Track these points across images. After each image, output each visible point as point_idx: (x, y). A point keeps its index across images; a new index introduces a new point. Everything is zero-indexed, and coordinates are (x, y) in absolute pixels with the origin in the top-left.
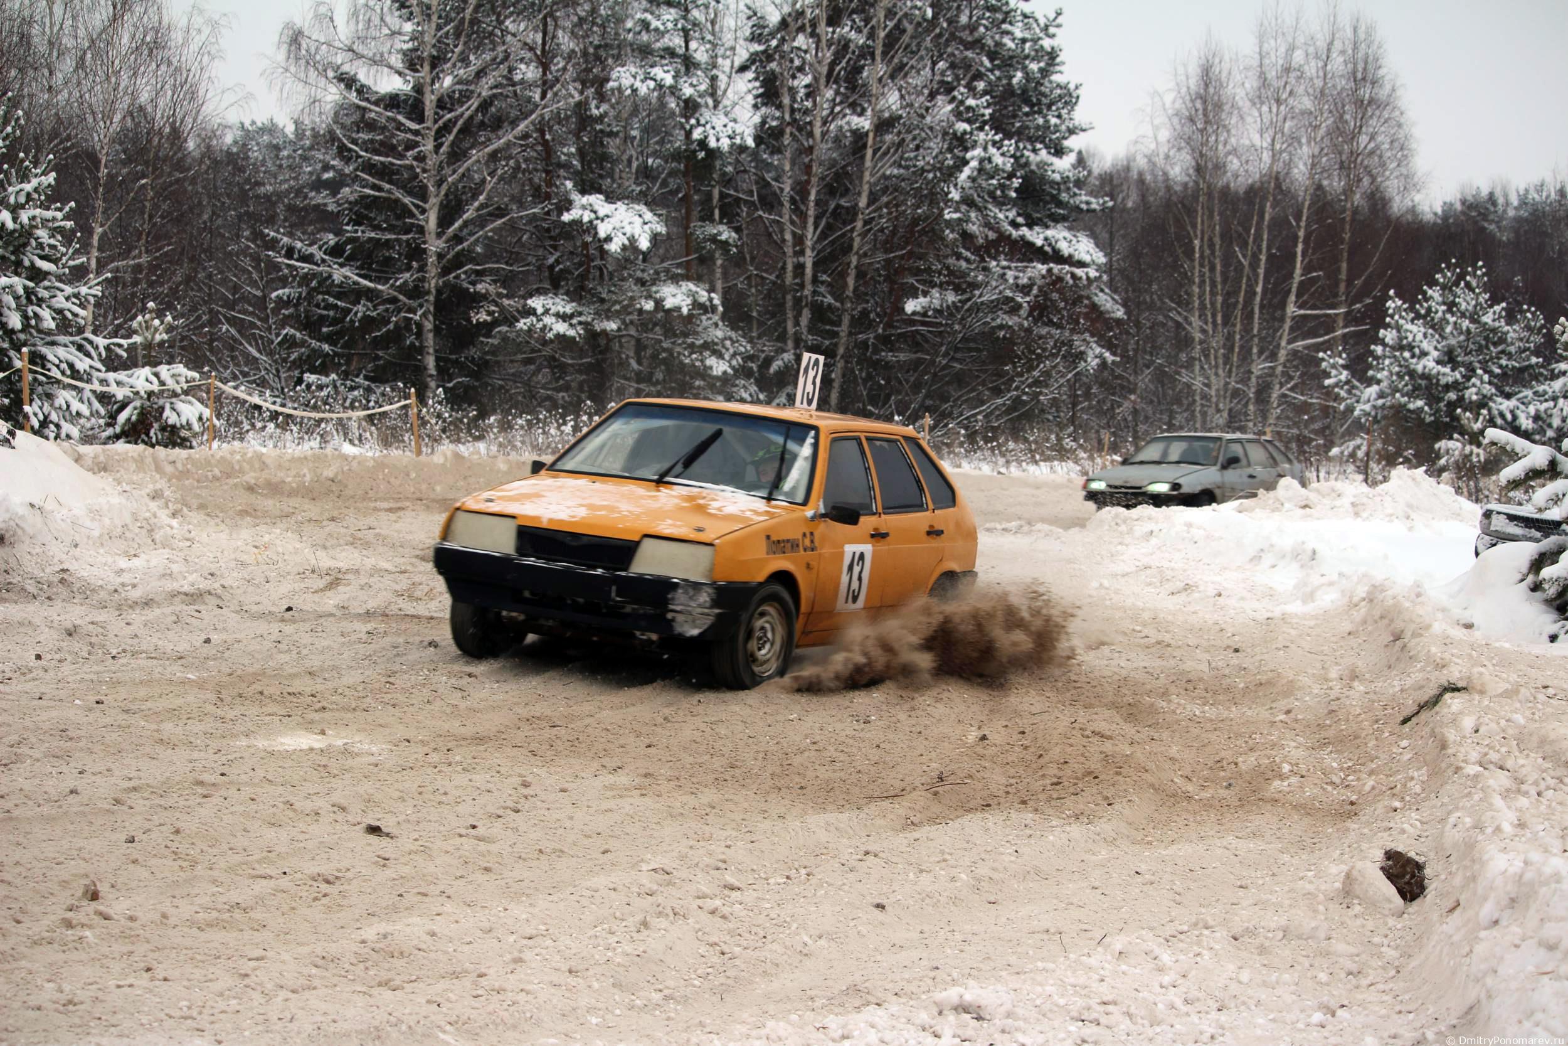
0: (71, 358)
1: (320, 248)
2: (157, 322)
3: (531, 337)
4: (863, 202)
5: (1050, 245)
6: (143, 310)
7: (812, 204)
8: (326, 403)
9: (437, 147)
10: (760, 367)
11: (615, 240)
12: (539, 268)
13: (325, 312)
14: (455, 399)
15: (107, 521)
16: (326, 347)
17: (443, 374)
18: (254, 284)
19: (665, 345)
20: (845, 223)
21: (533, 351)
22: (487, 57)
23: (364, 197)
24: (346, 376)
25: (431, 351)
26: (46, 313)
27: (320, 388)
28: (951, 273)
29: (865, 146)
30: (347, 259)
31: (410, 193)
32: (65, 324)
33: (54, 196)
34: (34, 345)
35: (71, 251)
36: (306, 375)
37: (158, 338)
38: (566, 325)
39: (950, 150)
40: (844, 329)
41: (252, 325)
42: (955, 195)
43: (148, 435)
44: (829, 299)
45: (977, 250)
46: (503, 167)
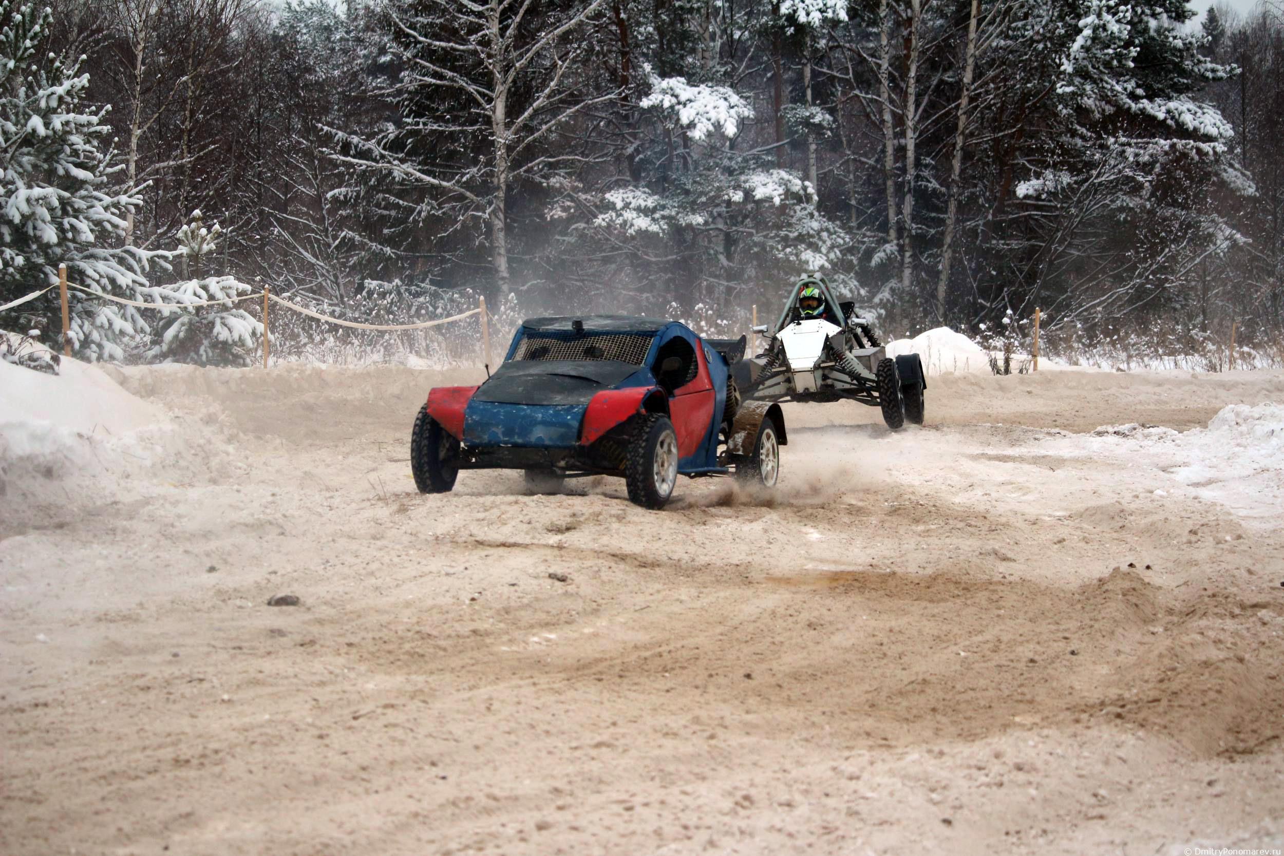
0: (112, 272)
1: (379, 143)
2: (203, 231)
3: (610, 233)
4: (968, 77)
5: (1173, 118)
6: (189, 218)
7: (912, 81)
8: (389, 312)
9: (503, 31)
10: (860, 260)
11: (699, 126)
12: (618, 159)
13: (385, 212)
14: (529, 304)
15: (159, 449)
16: (388, 250)
17: (516, 276)
18: (307, 182)
19: (755, 239)
20: (949, 101)
21: (613, 249)
23: (424, 86)
24: (410, 280)
25: (502, 251)
26: (83, 226)
27: (383, 295)
28: (1066, 152)
29: (968, 16)
30: (407, 154)
31: (474, 81)
32: (103, 235)
33: (89, 99)
34: (72, 260)
35: (108, 157)
36: (367, 282)
37: (205, 248)
38: (648, 220)
39: (1061, 18)
40: (950, 216)
41: (307, 228)
42: (1068, 67)
43: (197, 352)
44: (934, 184)
45: (1092, 126)
46: (576, 50)
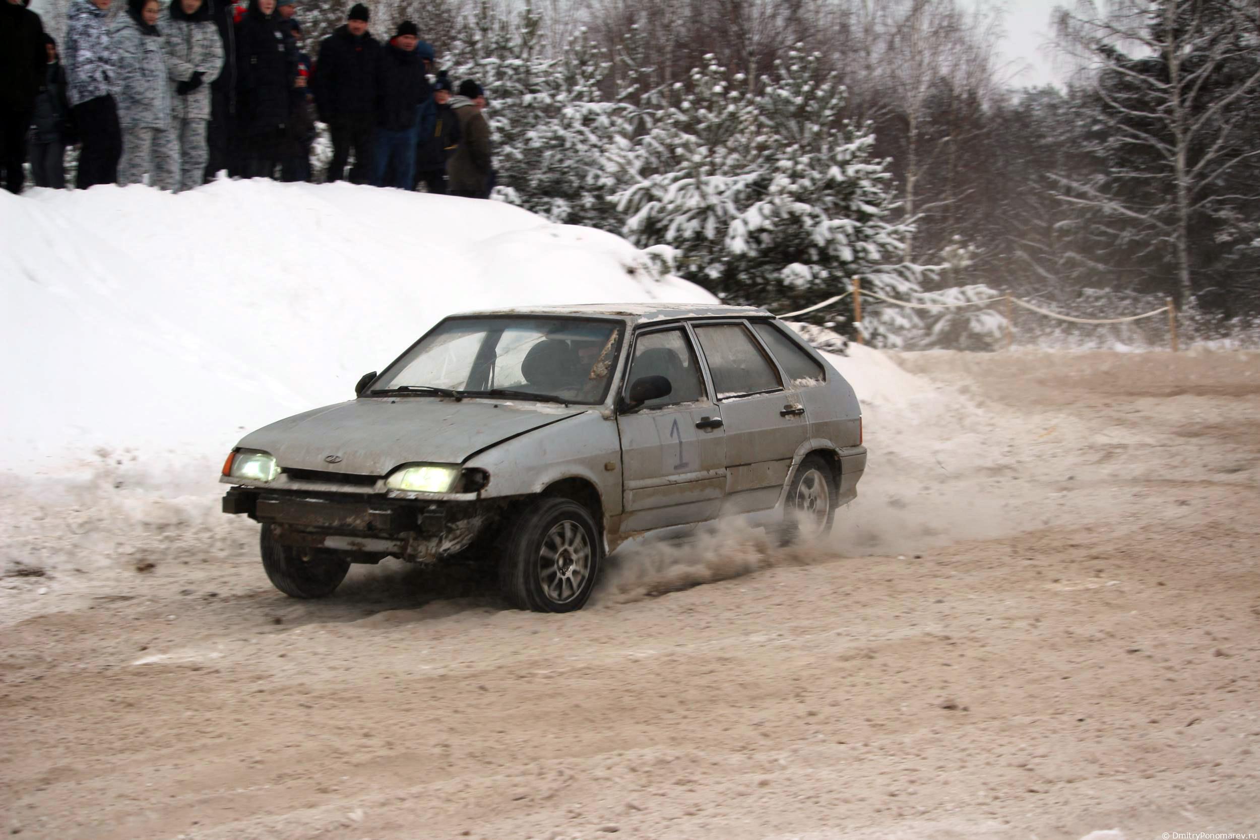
0: (893, 282)
1: (1092, 187)
2: (961, 251)
6: (951, 242)
8: (1102, 312)
9: (1183, 102)
13: (1098, 238)
14: (1205, 305)
15: (924, 412)
16: (1101, 267)
17: (1196, 285)
18: (1040, 217)
22: (1218, 28)
23: (1126, 144)
24: (1117, 288)
25: (1184, 266)
26: (871, 247)
27: (1097, 299)
30: (1114, 195)
31: (1163, 139)
32: (888, 256)
33: (875, 153)
34: (863, 273)
35: (890, 196)
36: (1085, 289)
37: (964, 263)
41: (1041, 251)
43: (958, 342)
46: (1236, 117)
